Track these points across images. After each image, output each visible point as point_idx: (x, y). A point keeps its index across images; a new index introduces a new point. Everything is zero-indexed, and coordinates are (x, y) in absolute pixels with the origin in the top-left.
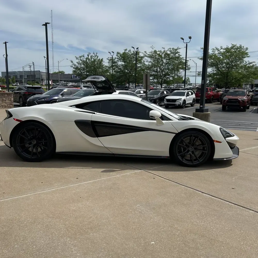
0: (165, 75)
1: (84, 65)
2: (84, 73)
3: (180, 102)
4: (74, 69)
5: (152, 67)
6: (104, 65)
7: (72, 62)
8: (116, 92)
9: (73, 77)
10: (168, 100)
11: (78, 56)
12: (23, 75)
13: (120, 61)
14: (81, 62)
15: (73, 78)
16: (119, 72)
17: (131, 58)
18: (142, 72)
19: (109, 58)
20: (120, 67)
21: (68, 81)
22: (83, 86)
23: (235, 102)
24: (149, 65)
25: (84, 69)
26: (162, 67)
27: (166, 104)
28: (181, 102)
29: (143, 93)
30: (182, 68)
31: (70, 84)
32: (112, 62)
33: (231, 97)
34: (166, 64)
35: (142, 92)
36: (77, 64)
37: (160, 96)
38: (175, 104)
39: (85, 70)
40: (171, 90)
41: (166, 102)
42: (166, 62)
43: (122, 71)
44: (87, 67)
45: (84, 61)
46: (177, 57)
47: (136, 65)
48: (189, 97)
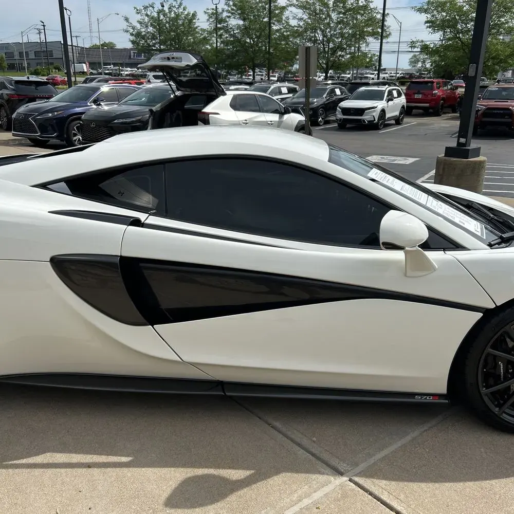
0: (334, 51)
1: (154, 27)
2: (154, 47)
3: (374, 114)
4: (132, 38)
5: (306, 30)
6: (199, 28)
7: (127, 19)
8: (225, 94)
9: (134, 56)
10: (346, 111)
11: (140, 7)
12: (23, 52)
13: (235, 18)
14: (146, 19)
15: (132, 57)
16: (232, 43)
17: (258, 10)
18: (283, 43)
19: (208, 9)
20: (234, 30)
21: (122, 65)
22: (154, 76)
23: (502, 116)
24: (299, 26)
25: (154, 37)
26: (328, 30)
27: (340, 120)
28: (376, 114)
29: (286, 94)
30: (373, 34)
31: (127, 71)
32: (216, 19)
33: (492, 103)
34: (339, 23)
35: (284, 90)
36: (138, 26)
37: (328, 100)
38: (361, 119)
39: (157, 38)
40: (349, 85)
41: (340, 116)
42: (338, 18)
43: (239, 41)
44: (160, 32)
45: (153, 18)
46: (362, 6)
47: (270, 27)
48: (392, 102)
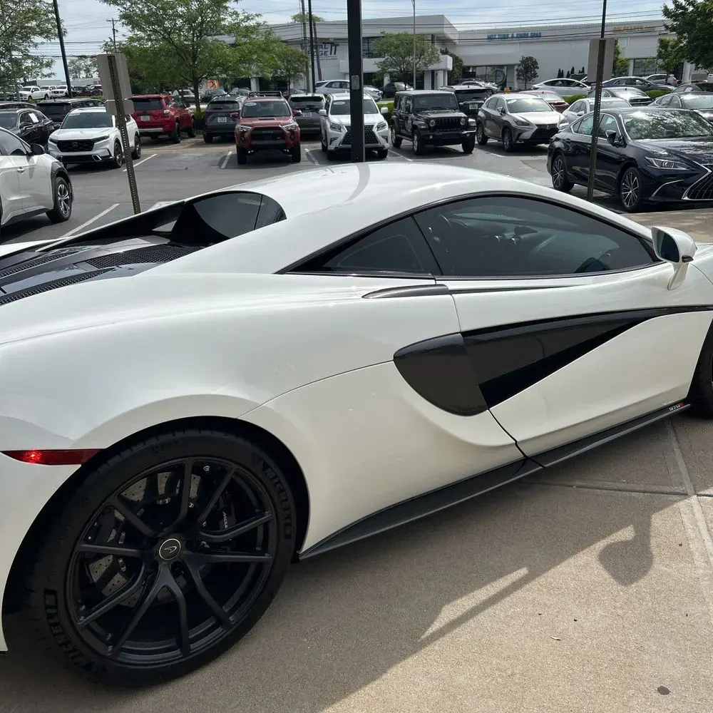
3: (107, 146)
10: (64, 145)
23: (274, 137)
28: (110, 146)
37: (24, 131)
38: (91, 155)
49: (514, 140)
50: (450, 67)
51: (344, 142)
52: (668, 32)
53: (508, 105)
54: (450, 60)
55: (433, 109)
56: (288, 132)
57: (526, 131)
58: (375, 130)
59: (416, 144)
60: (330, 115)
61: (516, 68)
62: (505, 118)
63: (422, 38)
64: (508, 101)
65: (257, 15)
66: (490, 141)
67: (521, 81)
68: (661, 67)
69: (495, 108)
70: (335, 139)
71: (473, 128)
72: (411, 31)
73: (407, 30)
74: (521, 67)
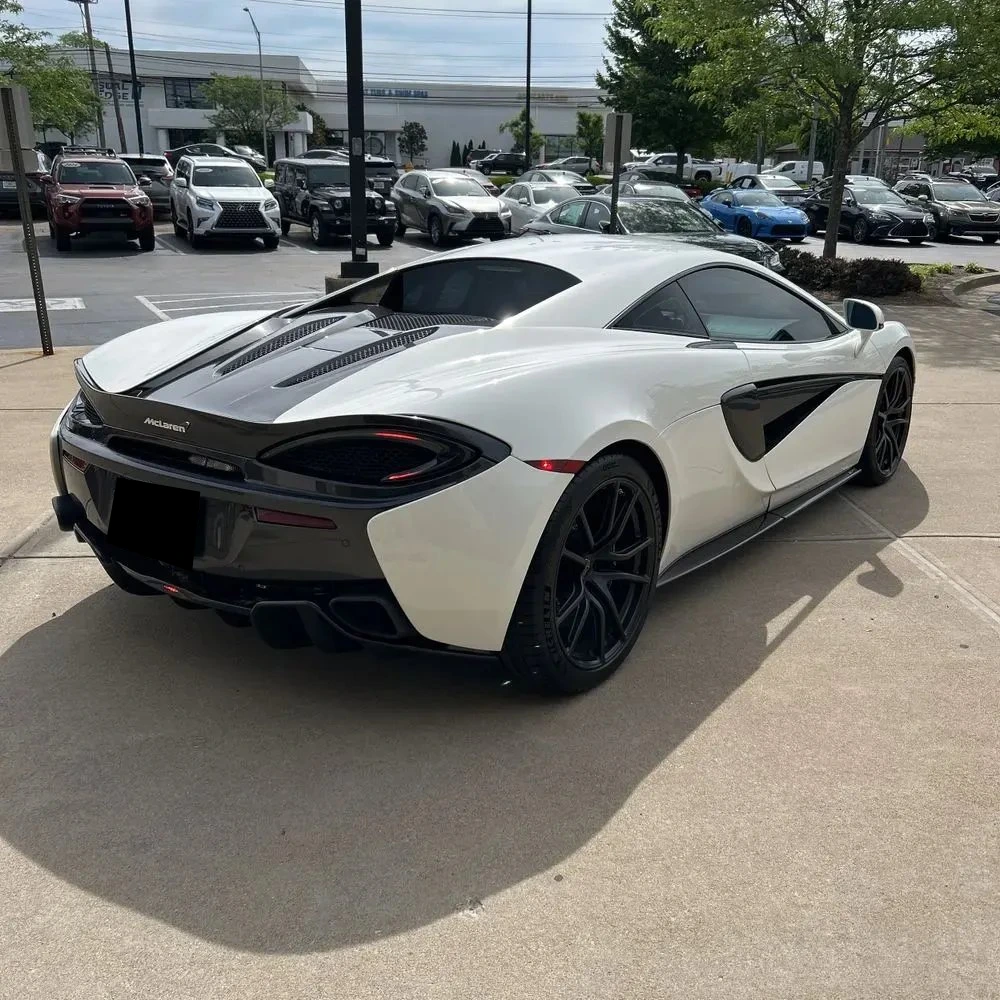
23: (115, 213)
49: (445, 232)
50: (310, 129)
51: (219, 224)
52: (603, 105)
53: (433, 185)
54: (310, 118)
55: (337, 185)
56: (136, 207)
57: (460, 220)
58: (262, 209)
59: (317, 232)
60: (192, 186)
61: (398, 136)
62: (430, 202)
63: (269, 85)
64: (432, 180)
65: (45, 34)
66: (410, 231)
67: (404, 154)
68: (582, 148)
69: (415, 189)
70: (205, 219)
71: (391, 213)
72: (256, 75)
73: (252, 73)
74: (403, 136)
